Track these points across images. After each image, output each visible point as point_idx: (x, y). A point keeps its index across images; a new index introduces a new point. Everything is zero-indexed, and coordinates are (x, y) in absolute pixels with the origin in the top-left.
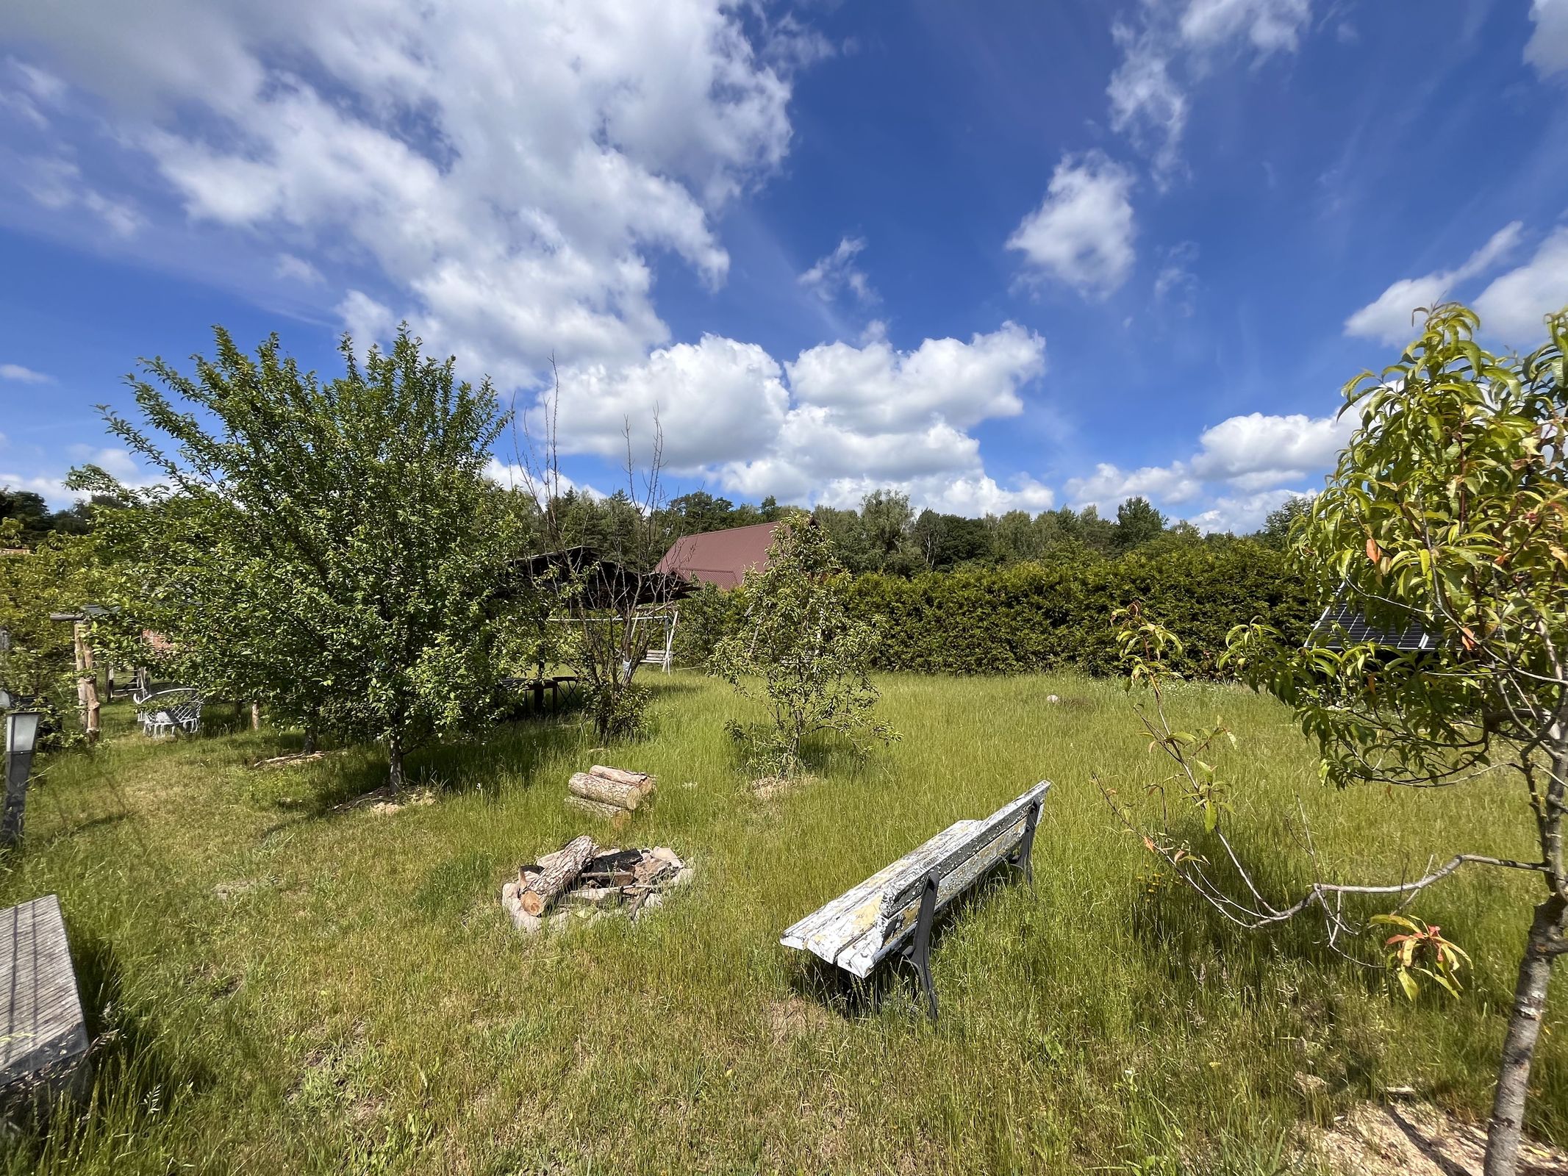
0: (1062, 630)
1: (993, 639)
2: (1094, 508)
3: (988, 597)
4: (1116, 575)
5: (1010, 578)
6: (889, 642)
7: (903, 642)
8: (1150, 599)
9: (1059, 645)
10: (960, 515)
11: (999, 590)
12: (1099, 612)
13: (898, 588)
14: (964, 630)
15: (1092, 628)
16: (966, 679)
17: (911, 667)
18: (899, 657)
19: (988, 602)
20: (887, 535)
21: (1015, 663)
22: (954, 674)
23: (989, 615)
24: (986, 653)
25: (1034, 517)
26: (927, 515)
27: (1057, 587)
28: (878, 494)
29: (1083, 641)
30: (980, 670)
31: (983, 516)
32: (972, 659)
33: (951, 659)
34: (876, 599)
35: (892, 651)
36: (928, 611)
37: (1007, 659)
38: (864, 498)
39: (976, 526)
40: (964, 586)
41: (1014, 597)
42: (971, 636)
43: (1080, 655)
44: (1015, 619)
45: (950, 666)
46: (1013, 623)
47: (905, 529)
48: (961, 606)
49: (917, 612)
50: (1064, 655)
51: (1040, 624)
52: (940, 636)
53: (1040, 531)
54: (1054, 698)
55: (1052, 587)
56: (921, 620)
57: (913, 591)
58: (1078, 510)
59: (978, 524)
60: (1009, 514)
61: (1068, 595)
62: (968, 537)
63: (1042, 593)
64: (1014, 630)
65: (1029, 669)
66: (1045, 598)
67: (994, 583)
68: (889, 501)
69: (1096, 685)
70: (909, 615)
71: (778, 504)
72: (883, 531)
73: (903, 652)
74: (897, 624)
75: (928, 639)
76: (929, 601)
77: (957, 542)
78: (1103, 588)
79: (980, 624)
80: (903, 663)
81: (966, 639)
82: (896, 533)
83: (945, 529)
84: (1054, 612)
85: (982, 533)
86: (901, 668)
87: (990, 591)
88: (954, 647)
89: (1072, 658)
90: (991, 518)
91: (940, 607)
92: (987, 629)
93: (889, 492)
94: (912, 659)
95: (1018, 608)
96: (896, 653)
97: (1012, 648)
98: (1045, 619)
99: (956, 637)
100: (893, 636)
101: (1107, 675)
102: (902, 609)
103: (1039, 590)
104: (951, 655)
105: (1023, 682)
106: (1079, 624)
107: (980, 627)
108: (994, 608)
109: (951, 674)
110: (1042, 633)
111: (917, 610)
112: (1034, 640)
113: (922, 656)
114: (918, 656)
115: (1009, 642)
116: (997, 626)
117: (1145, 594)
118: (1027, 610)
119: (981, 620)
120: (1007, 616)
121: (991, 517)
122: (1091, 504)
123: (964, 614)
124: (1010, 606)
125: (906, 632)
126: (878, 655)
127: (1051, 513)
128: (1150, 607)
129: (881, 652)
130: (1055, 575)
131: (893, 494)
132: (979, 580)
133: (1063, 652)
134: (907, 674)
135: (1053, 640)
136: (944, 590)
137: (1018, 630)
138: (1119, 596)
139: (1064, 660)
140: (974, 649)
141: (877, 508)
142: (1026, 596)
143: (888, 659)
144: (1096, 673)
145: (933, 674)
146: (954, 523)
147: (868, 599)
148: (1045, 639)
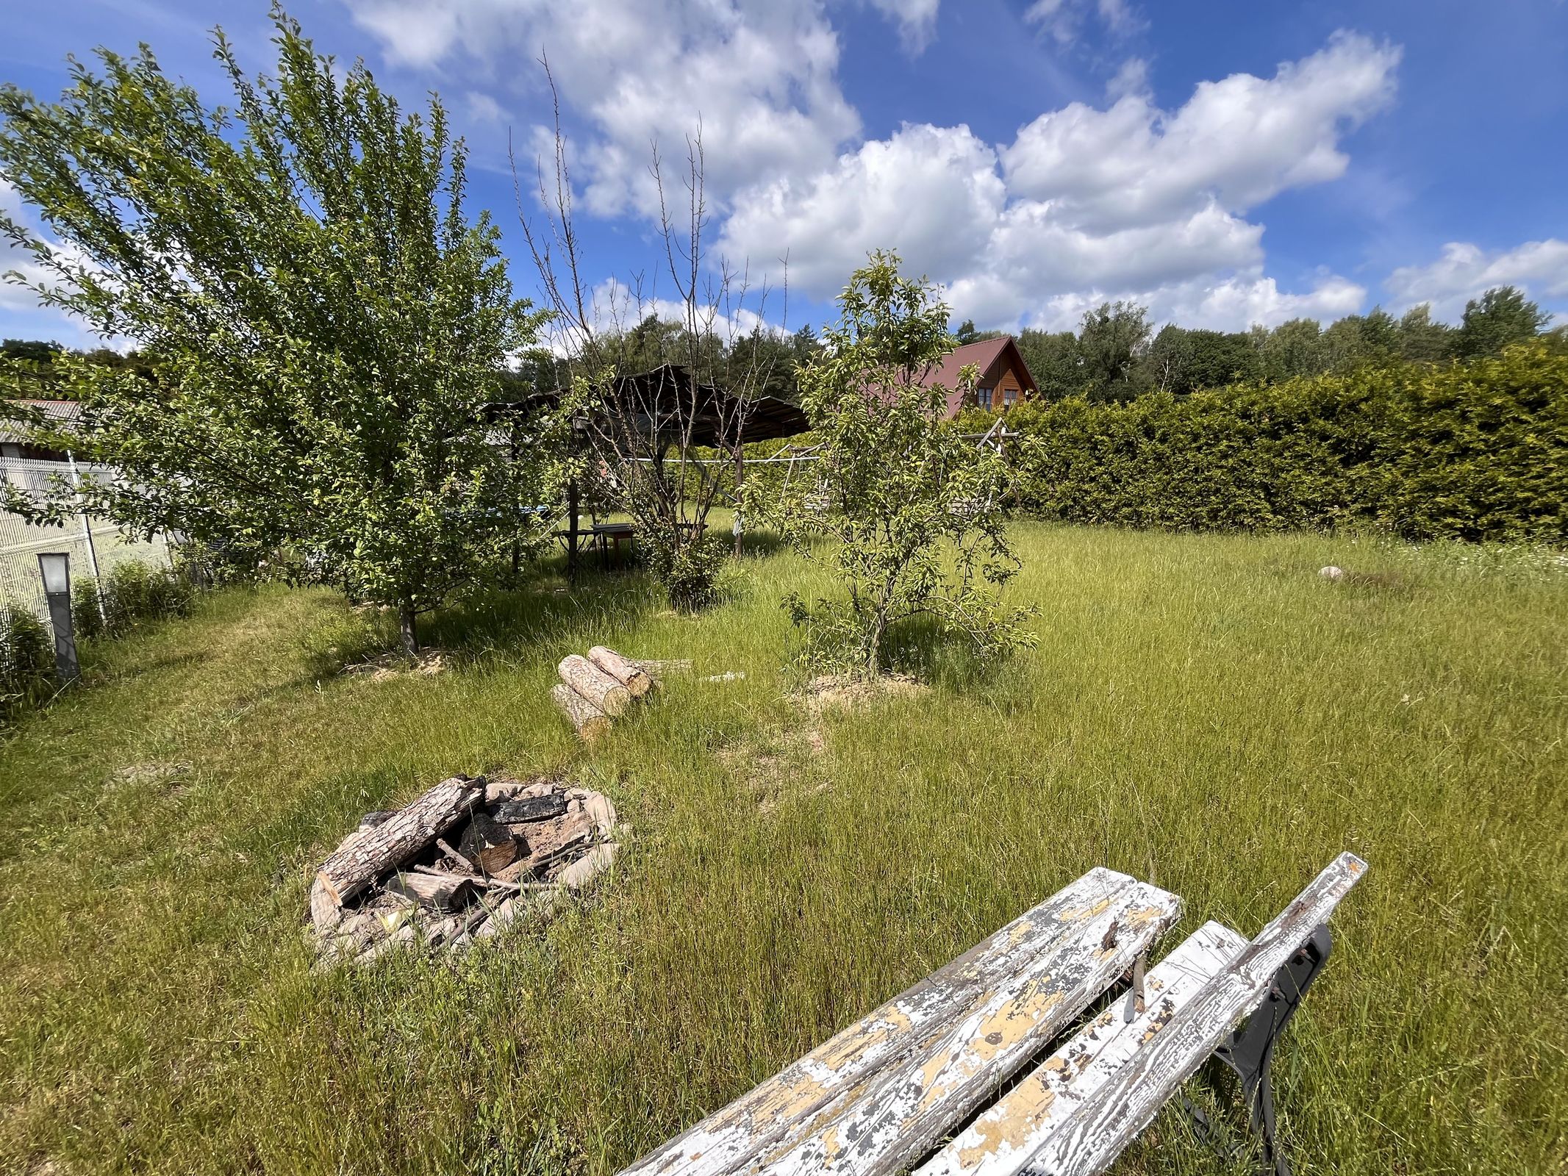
0: (1361, 470)
1: (1240, 483)
2: (1426, 308)
3: (1240, 423)
4: (1478, 382)
5: (1281, 396)
6: (1086, 487)
7: (1106, 487)
8: (1543, 419)
9: (1350, 492)
10: (1214, 328)
11: (1260, 414)
12: (1435, 442)
13: (1106, 416)
14: (1196, 470)
15: (1415, 467)
16: (1189, 538)
17: (1113, 519)
18: (1098, 507)
19: (1240, 432)
20: (1111, 361)
21: (1270, 516)
22: (1176, 529)
23: (1239, 449)
24: (1225, 503)
25: (1325, 326)
26: (1168, 333)
27: (1363, 406)
28: (1105, 308)
29: (1393, 488)
30: (1214, 524)
31: (1248, 330)
32: (1203, 511)
33: (1171, 510)
34: (1075, 431)
35: (1088, 499)
36: (1145, 446)
37: (1258, 510)
38: (1085, 316)
39: (1235, 343)
40: (1204, 410)
41: (1284, 423)
42: (1205, 479)
43: (1384, 507)
44: (1281, 455)
45: (1170, 518)
46: (1277, 461)
47: (1135, 351)
48: (1196, 437)
49: (1130, 448)
50: (1358, 506)
51: (1323, 462)
52: (1159, 480)
53: (1332, 345)
54: (1334, 571)
55: (1353, 406)
56: (1134, 458)
57: (1127, 420)
58: (1398, 314)
59: (1241, 340)
60: (1288, 324)
61: (1379, 417)
62: (1223, 357)
63: (1333, 415)
64: (1276, 470)
65: (1292, 524)
66: (1338, 422)
67: (1253, 404)
68: (1117, 318)
69: (1410, 554)
70: (1117, 451)
71: (977, 330)
72: (1107, 355)
73: (1105, 501)
74: (1100, 464)
75: (1142, 482)
76: (1149, 433)
77: (1206, 365)
78: (1450, 404)
79: (1223, 463)
80: (1104, 514)
81: (1198, 483)
82: (1124, 357)
83: (1191, 348)
84: (1350, 443)
85: (1244, 351)
86: (1098, 521)
87: (1245, 415)
88: (1177, 494)
89: (1371, 512)
90: (1259, 332)
91: (1163, 440)
92: (1233, 469)
93: (1119, 305)
94: (1116, 509)
95: (1288, 438)
96: (1095, 501)
97: (1269, 496)
98: (1333, 454)
99: (1183, 480)
100: (1092, 479)
101: (1429, 536)
102: (1110, 444)
103: (1329, 411)
104: (1172, 505)
105: (1279, 545)
106: (1392, 460)
107: (1221, 467)
108: (1249, 440)
109: (1169, 529)
110: (1323, 474)
111: (1129, 444)
112: (1308, 484)
113: (1130, 505)
114: (1125, 505)
115: (1265, 487)
116: (1250, 464)
117: (1533, 411)
118: (1303, 442)
119: (1225, 456)
120: (1268, 450)
121: (1259, 330)
122: (1421, 304)
123: (1199, 449)
124: (1275, 435)
125: (1111, 474)
126: (1070, 502)
127: (1353, 319)
128: (1540, 432)
129: (1074, 500)
130: (1361, 387)
131: (1124, 308)
132: (1230, 400)
133: (1354, 502)
134: (1106, 527)
135: (1341, 485)
136: (1172, 416)
137: (1282, 470)
138: (1479, 415)
139: (1355, 514)
140: (1208, 496)
141: (1101, 328)
142: (1305, 420)
143: (1083, 508)
144: (1411, 534)
145: (1142, 529)
146: (1206, 341)
147: (1063, 432)
148: (1327, 484)
